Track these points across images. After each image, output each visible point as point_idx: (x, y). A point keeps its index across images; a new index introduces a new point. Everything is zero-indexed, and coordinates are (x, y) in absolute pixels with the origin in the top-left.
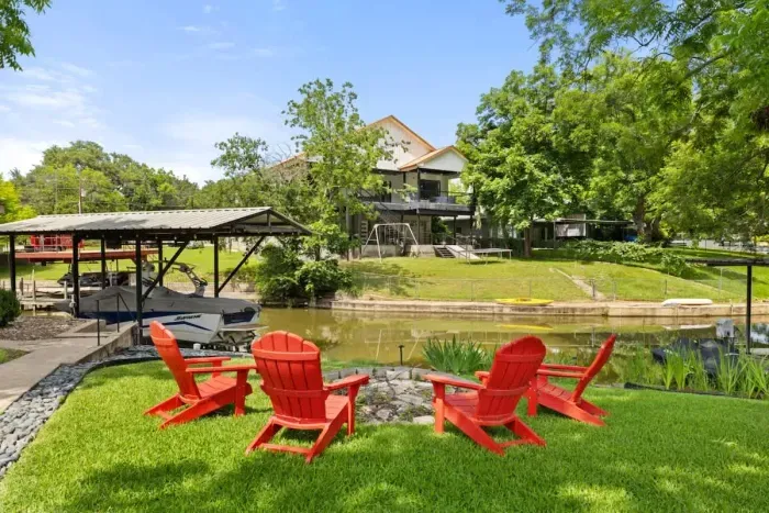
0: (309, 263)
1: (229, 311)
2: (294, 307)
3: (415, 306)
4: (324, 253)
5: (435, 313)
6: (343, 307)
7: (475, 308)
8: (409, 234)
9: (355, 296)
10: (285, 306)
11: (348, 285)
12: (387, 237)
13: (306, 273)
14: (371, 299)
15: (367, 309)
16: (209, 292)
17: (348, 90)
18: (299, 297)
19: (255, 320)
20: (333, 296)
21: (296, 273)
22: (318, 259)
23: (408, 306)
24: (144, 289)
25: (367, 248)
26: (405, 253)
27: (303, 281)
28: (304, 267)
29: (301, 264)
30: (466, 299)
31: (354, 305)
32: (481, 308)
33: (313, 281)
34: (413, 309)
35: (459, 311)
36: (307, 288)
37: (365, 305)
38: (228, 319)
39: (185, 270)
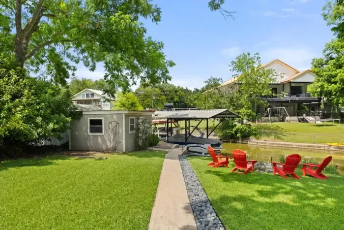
0: (239, 125)
1: (213, 144)
2: (232, 142)
3: (285, 145)
4: (245, 121)
5: (295, 148)
6: (253, 143)
7: (315, 146)
8: (285, 112)
9: (258, 139)
10: (229, 142)
11: (255, 135)
12: (274, 113)
13: (238, 129)
14: (265, 141)
15: (263, 144)
16: (205, 136)
17: (257, 56)
18: (234, 138)
19: (221, 147)
20: (249, 139)
21: (234, 129)
22: (242, 123)
23: (282, 144)
24: (188, 136)
25: (264, 118)
26: (283, 120)
27: (236, 133)
28: (237, 127)
29: (236, 125)
30: (311, 142)
31: (257, 143)
32: (318, 147)
33: (241, 132)
34: (284, 146)
35: (307, 147)
36: (238, 135)
37: (262, 143)
39: (198, 129)
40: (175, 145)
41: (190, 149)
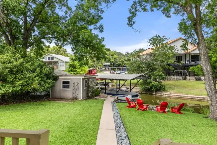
0: (154, 83)
2: (149, 94)
3: (183, 96)
4: (158, 80)
5: (189, 98)
6: (162, 95)
7: (201, 98)
8: (186, 74)
9: (166, 92)
10: (147, 94)
11: (164, 89)
13: (153, 85)
14: (171, 93)
15: (169, 96)
16: (129, 90)
18: (151, 91)
19: (138, 97)
21: (150, 85)
22: (156, 81)
23: (181, 96)
25: (172, 78)
26: (185, 79)
27: (152, 87)
29: (151, 83)
30: (200, 95)
31: (165, 94)
32: (203, 98)
33: (155, 88)
34: (182, 97)
35: (196, 98)
36: (153, 89)
37: (168, 95)
38: (133, 96)
39: (125, 86)
40: (110, 96)
41: (119, 98)
